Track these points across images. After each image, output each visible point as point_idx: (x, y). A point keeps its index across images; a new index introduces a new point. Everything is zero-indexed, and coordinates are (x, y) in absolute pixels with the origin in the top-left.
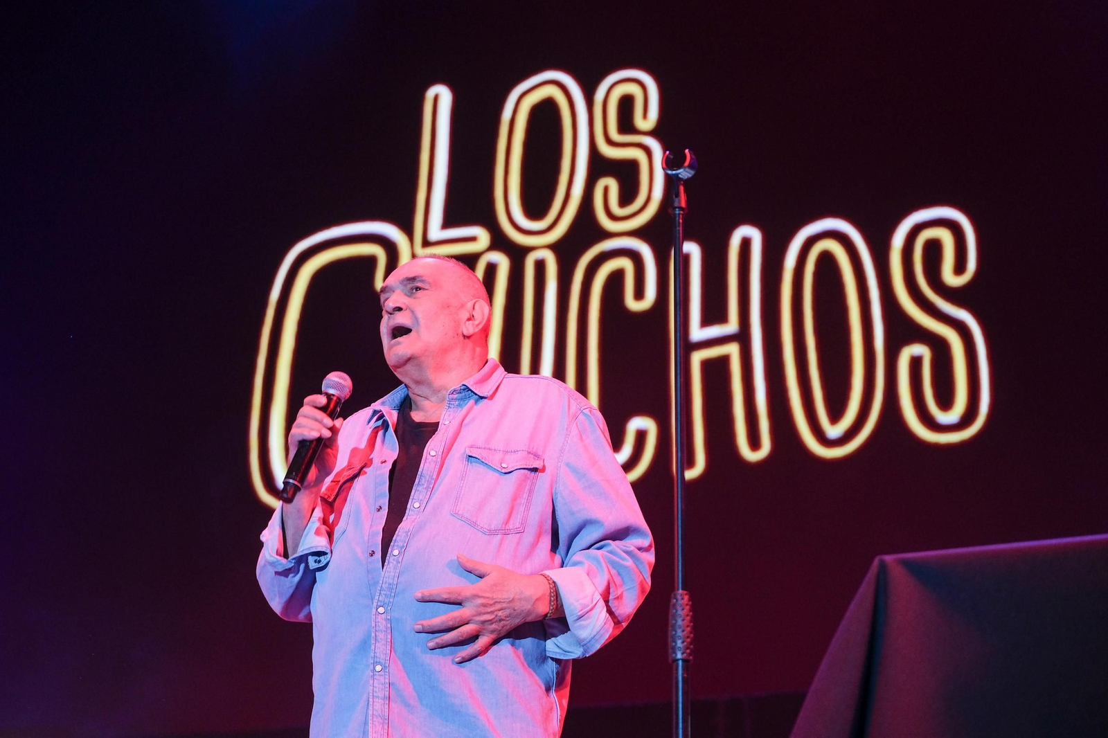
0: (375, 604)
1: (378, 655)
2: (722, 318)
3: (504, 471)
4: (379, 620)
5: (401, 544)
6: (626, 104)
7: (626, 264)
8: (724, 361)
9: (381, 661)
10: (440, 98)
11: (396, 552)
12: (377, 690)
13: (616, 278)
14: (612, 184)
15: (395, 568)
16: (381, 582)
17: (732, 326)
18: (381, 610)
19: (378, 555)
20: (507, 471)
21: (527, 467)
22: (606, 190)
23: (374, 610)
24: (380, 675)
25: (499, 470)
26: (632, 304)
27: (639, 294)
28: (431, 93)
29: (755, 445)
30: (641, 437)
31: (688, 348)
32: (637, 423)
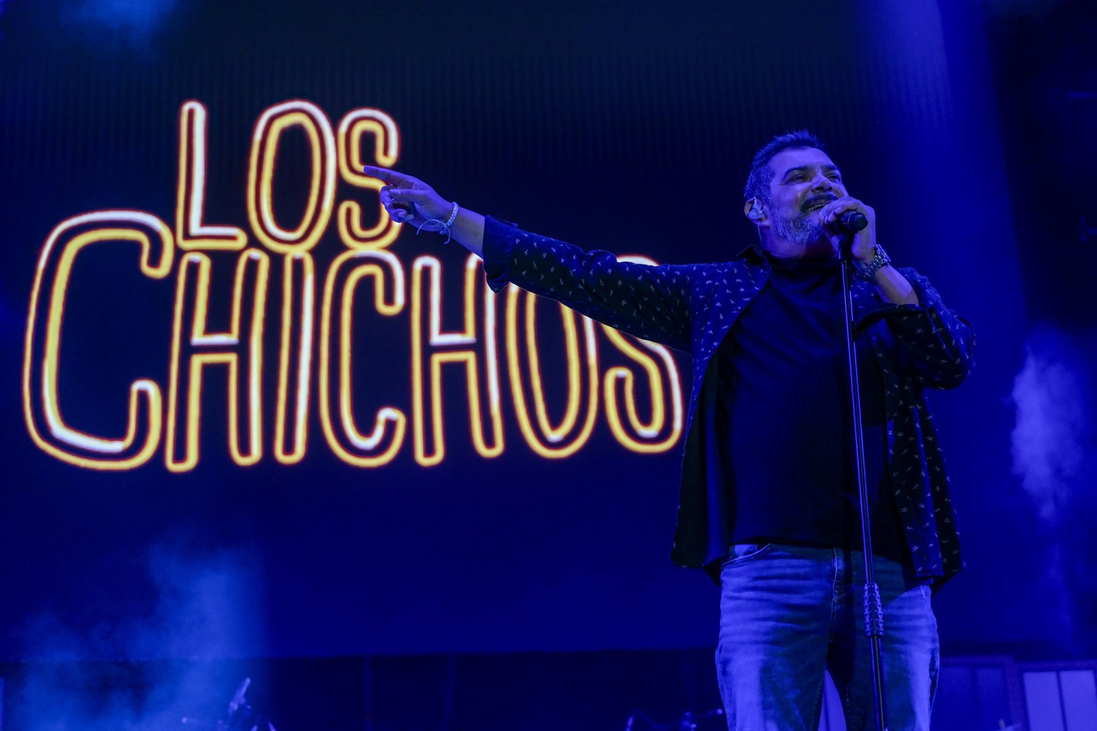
2: (459, 328)
6: (368, 140)
7: (376, 270)
8: (462, 366)
10: (195, 114)
13: (368, 282)
14: (354, 207)
17: (469, 337)
22: (349, 212)
26: (383, 308)
27: (389, 300)
28: (186, 107)
29: (489, 442)
30: (391, 426)
31: (429, 350)
32: (386, 414)
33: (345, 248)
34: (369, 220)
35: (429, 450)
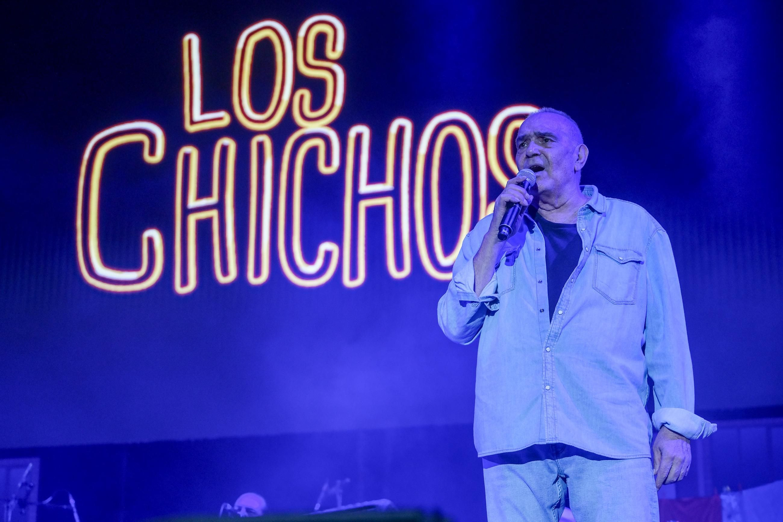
0: (545, 345)
1: (548, 379)
2: (382, 179)
3: (621, 262)
4: (547, 356)
5: (564, 307)
6: (321, 38)
7: (319, 142)
8: (382, 209)
9: (550, 383)
10: (192, 42)
11: (560, 312)
12: (548, 401)
13: (313, 151)
14: (307, 94)
15: (560, 323)
16: (549, 331)
17: (388, 186)
18: (548, 349)
19: (547, 312)
20: (623, 262)
21: (635, 260)
22: (302, 97)
23: (544, 349)
24: (549, 392)
25: (618, 261)
26: (324, 169)
27: (328, 163)
28: (186, 38)
29: (400, 266)
30: (328, 255)
31: (357, 197)
32: (326, 246)
33: (297, 128)
34: (317, 102)
35: (354, 275)
